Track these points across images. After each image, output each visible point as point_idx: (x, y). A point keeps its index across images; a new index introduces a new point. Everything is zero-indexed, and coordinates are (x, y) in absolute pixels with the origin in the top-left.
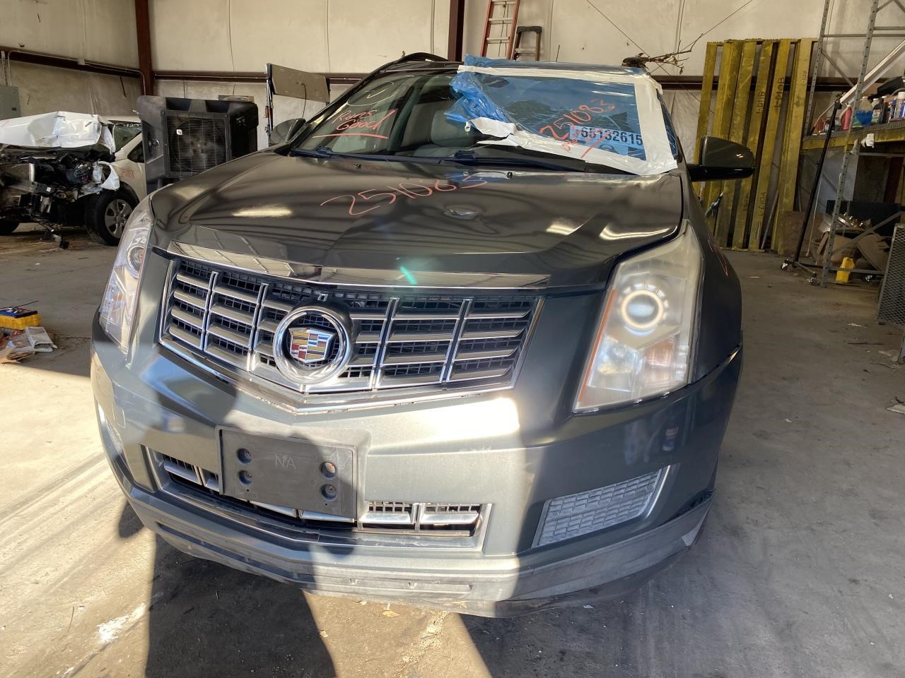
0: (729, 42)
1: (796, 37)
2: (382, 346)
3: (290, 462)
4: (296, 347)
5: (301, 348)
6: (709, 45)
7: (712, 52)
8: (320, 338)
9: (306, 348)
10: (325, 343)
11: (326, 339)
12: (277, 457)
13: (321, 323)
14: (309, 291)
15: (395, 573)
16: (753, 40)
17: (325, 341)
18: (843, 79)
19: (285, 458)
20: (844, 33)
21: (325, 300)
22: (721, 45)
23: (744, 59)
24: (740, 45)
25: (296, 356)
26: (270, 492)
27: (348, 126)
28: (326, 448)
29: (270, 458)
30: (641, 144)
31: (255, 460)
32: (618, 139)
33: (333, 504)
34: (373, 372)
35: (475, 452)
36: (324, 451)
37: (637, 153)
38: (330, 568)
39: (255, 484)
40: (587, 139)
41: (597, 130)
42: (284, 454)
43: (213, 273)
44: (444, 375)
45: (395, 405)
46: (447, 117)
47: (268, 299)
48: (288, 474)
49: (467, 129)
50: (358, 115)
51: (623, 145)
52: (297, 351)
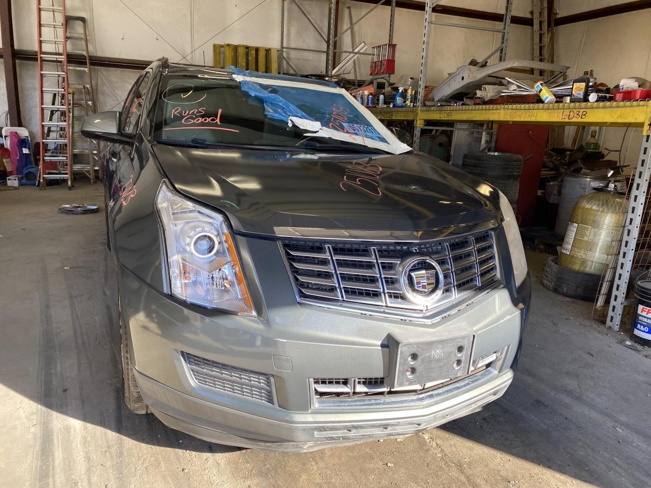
0: (228, 45)
1: (268, 46)
2: (452, 272)
3: (441, 353)
4: (418, 283)
6: (215, 46)
7: (218, 51)
14: (398, 248)
16: (243, 46)
17: (432, 276)
19: (438, 351)
20: (291, 47)
21: (418, 251)
22: (222, 46)
23: (239, 58)
24: (236, 48)
26: (425, 376)
27: (192, 121)
28: (460, 338)
29: (429, 354)
30: (379, 134)
31: (420, 358)
32: (369, 131)
33: (459, 370)
34: (453, 288)
35: (505, 319)
36: (460, 340)
37: (383, 140)
38: (445, 411)
39: (417, 374)
40: (356, 131)
41: (356, 125)
42: (438, 348)
43: (326, 246)
44: (478, 283)
45: (468, 305)
46: (268, 116)
47: (381, 257)
48: (438, 361)
49: (290, 125)
50: (191, 112)
51: (374, 135)
52: (421, 285)
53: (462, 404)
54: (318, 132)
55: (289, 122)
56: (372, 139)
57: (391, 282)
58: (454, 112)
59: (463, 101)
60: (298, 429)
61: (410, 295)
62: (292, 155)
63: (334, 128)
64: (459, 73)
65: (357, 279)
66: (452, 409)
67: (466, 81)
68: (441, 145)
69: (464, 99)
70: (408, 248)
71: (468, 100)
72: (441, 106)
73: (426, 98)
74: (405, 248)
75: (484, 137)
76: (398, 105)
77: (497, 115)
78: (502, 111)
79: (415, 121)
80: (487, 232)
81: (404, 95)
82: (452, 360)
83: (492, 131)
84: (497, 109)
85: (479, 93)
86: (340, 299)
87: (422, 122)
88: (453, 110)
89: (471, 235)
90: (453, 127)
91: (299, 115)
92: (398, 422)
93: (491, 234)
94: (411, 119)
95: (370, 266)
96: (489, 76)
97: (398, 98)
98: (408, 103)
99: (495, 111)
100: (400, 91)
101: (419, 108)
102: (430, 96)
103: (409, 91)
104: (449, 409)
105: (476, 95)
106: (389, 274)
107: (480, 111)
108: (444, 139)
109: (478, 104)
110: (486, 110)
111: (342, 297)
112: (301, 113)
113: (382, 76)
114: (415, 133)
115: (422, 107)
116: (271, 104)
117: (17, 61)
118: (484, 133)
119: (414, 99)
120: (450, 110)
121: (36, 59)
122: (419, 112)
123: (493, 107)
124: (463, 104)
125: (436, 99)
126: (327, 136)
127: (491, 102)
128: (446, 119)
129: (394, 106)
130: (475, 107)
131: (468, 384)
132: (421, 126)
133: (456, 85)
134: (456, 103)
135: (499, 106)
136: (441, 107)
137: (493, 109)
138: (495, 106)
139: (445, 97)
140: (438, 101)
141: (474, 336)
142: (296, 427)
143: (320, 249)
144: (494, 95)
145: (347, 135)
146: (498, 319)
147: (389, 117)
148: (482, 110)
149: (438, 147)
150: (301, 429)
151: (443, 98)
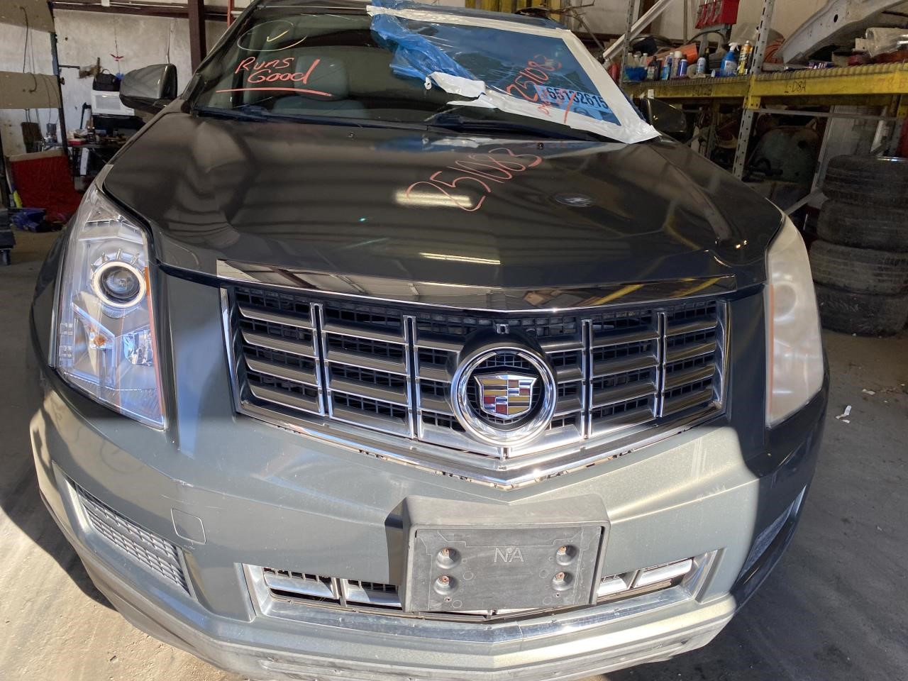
2: (587, 383)
3: (517, 554)
4: (489, 400)
5: (498, 400)
8: (522, 384)
9: (506, 400)
10: (529, 390)
11: (529, 384)
12: (497, 551)
13: (511, 364)
14: (471, 321)
15: (616, 651)
17: (528, 387)
18: (589, 34)
19: (509, 550)
21: (507, 332)
25: (493, 413)
26: (480, 595)
27: (264, 78)
28: (568, 529)
29: (488, 554)
30: (607, 107)
31: (464, 560)
32: (585, 100)
33: (565, 594)
34: (583, 418)
35: (711, 495)
36: (566, 533)
37: (609, 117)
38: (542, 666)
39: (461, 590)
40: (558, 101)
41: (561, 90)
42: (509, 545)
43: (312, 306)
44: (657, 409)
45: (615, 456)
46: (395, 71)
47: (422, 335)
48: (511, 569)
49: (428, 86)
50: (269, 64)
51: (595, 108)
52: (493, 405)
53: (588, 657)
54: (477, 98)
55: (428, 80)
56: (587, 114)
57: (436, 391)
58: (812, 80)
59: (830, 60)
60: (225, 651)
61: (468, 421)
62: (432, 140)
63: (516, 94)
64: (831, 8)
65: (367, 378)
66: (559, 663)
67: (842, 23)
68: (802, 144)
69: (833, 56)
70: (492, 325)
71: (839, 58)
72: (790, 70)
73: (768, 58)
74: (482, 322)
75: (880, 131)
76: (724, 74)
77: (886, 83)
78: (897, 76)
79: (745, 100)
80: (714, 302)
81: (736, 56)
82: (548, 572)
83: (895, 119)
84: (887, 72)
85: (860, 44)
86: (322, 414)
87: (758, 101)
88: (809, 78)
89: (662, 305)
90: (828, 111)
91: (452, 70)
92: (429, 673)
93: (722, 307)
94: (739, 95)
95: (395, 353)
96: (885, 12)
97: (726, 62)
98: (741, 69)
99: (883, 76)
100: (732, 49)
101: (754, 75)
102: (775, 55)
103: (745, 49)
104: (552, 664)
105: (854, 47)
106: (433, 375)
107: (856, 78)
108: (807, 133)
109: (858, 64)
110: (866, 74)
111: (327, 412)
112: (455, 67)
113: (715, 28)
114: (743, 119)
115: (758, 73)
116: (411, 51)
117: (207, 22)
118: (881, 123)
119: (750, 59)
120: (804, 78)
121: (225, 19)
122: (753, 83)
123: (882, 68)
124: (829, 66)
125: (786, 60)
126: (492, 106)
127: (883, 58)
128: (796, 93)
129: (717, 75)
130: (849, 70)
131: (612, 616)
132: (755, 107)
133: (823, 31)
134: (817, 64)
135: (892, 66)
136: (789, 74)
137: (880, 73)
138: (885, 66)
139: (801, 56)
140: (789, 63)
141: (603, 529)
142: (221, 646)
143: (301, 311)
144: (889, 45)
145: (535, 106)
146: (691, 494)
147: (705, 94)
148: (860, 74)
149: (798, 148)
150: (232, 652)
151: (799, 57)
